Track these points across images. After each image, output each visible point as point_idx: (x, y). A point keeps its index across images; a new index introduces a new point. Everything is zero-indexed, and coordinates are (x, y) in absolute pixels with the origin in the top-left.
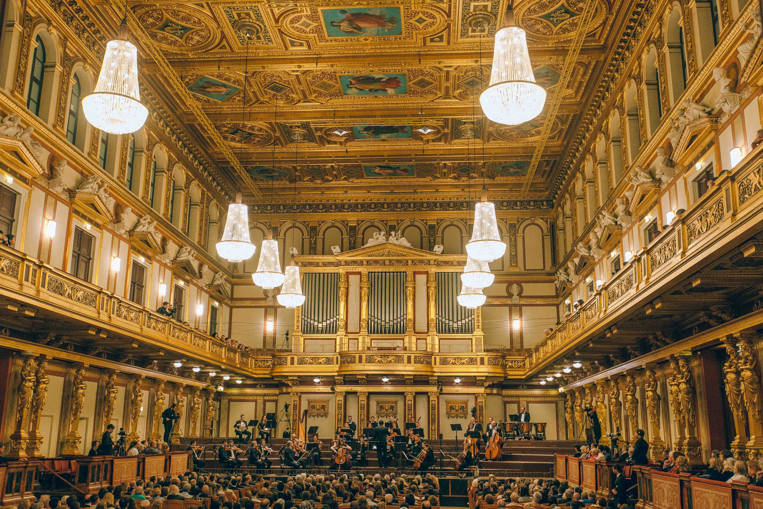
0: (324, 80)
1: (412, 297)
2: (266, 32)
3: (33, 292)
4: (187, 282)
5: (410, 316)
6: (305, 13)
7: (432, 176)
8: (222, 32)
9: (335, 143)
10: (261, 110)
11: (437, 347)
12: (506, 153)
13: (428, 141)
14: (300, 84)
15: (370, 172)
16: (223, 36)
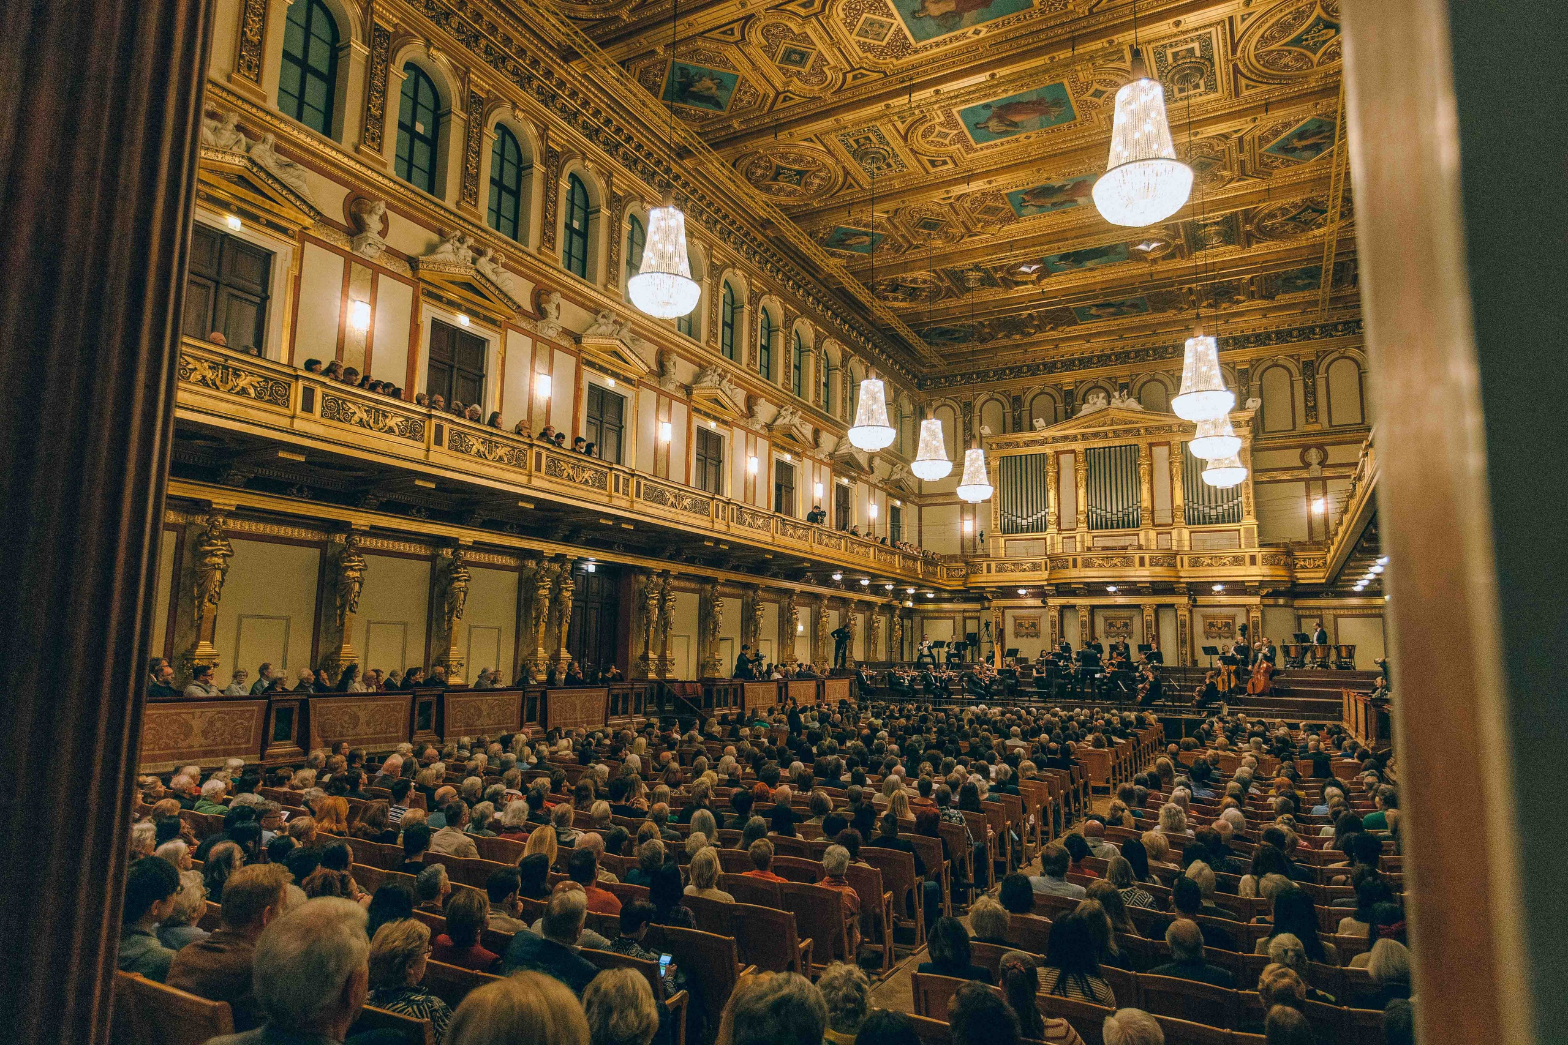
0: (987, 203)
1: (1147, 478)
2: (896, 156)
3: (624, 504)
4: (852, 479)
5: (1146, 503)
6: (937, 120)
7: (1175, 308)
8: (844, 168)
9: (1026, 283)
10: (919, 256)
11: (1187, 543)
12: (1280, 259)
13: (1154, 261)
14: (957, 214)
15: (1083, 315)
16: (847, 173)
